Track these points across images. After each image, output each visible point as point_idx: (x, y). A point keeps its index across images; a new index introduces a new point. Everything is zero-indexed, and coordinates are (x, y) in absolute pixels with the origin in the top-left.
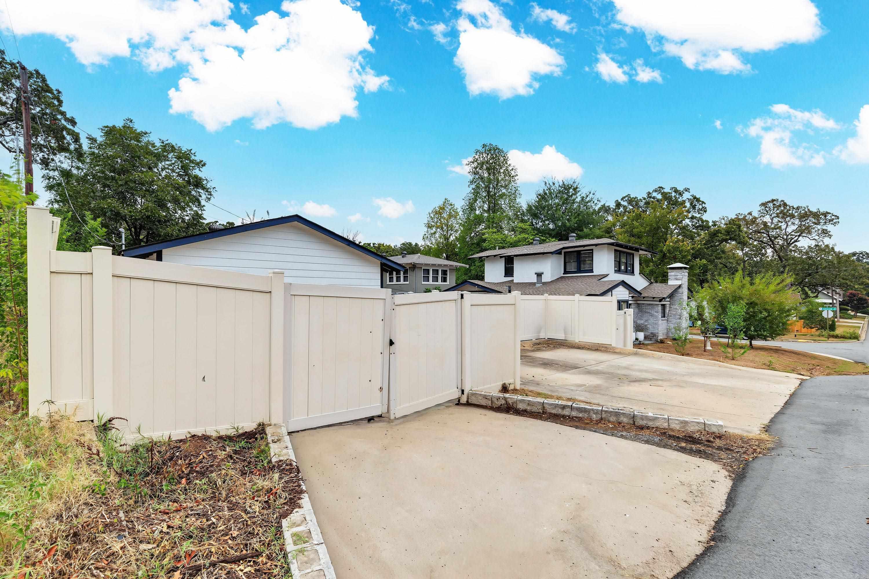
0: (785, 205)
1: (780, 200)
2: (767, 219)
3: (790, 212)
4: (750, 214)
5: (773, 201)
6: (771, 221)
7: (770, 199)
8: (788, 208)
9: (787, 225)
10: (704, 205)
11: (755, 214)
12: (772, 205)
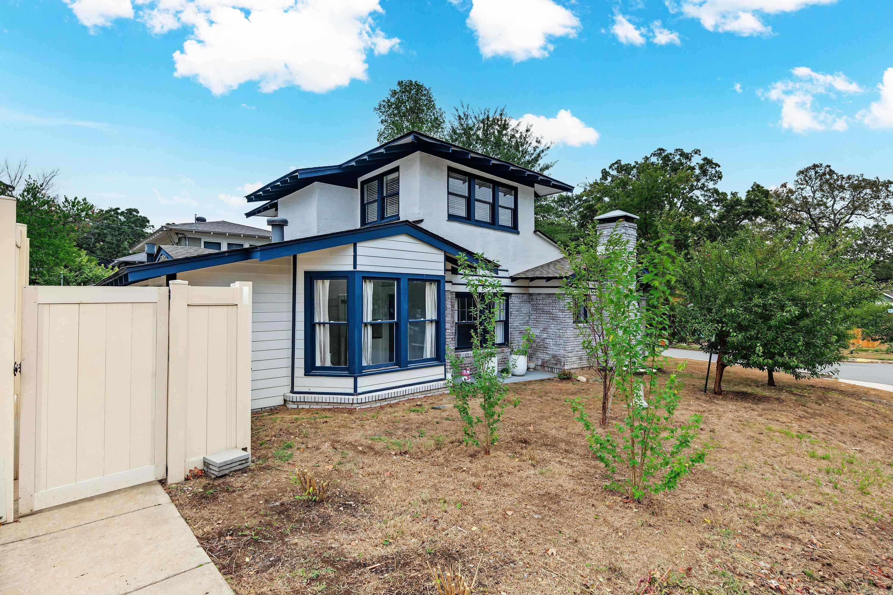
0: (831, 172)
1: (824, 165)
2: (808, 192)
3: (839, 183)
4: (784, 185)
5: (815, 166)
6: (812, 195)
7: (811, 165)
8: (835, 178)
9: (835, 201)
10: (717, 169)
11: (791, 186)
12: (813, 173)
